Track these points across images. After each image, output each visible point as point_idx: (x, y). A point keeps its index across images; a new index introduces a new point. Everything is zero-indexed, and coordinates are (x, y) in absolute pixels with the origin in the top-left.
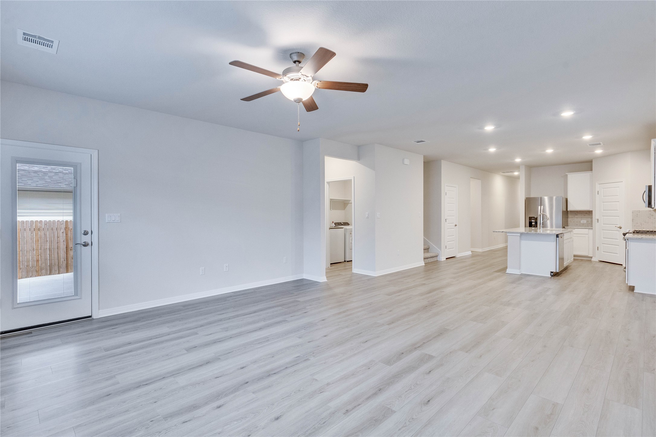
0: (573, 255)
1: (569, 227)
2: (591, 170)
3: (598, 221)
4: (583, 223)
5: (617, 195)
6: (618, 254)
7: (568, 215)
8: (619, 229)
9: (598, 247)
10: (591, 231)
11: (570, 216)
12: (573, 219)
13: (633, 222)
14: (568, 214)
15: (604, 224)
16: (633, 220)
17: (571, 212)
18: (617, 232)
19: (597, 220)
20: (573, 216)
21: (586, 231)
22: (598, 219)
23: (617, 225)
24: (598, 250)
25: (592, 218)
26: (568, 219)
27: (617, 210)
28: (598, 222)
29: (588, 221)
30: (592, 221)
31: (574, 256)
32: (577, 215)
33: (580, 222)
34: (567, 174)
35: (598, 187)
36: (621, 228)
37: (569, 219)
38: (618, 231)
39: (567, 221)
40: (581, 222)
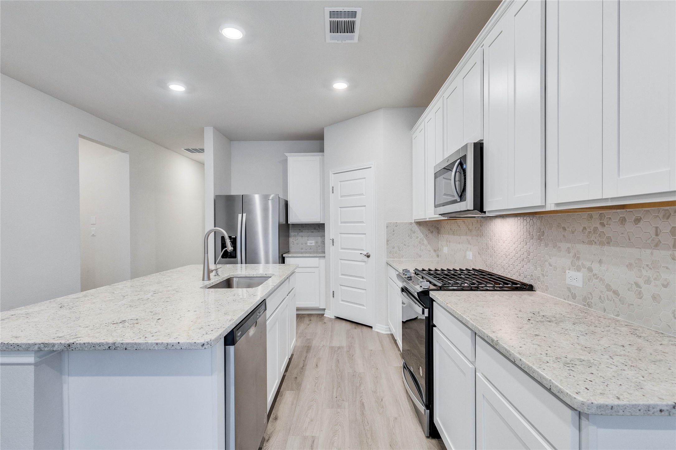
0: (296, 308)
1: (290, 255)
2: (321, 150)
3: (333, 242)
4: (311, 246)
5: (362, 194)
6: (364, 306)
7: (289, 232)
8: (365, 258)
9: (333, 292)
10: (322, 261)
11: (292, 233)
12: (297, 238)
13: (387, 244)
14: (289, 230)
15: (342, 249)
16: (388, 241)
17: (294, 225)
18: (363, 264)
19: (331, 241)
20: (296, 234)
21: (314, 261)
22: (333, 239)
23: (363, 250)
24: (333, 297)
25: (323, 236)
26: (290, 238)
27: (362, 222)
28: (333, 245)
29: (317, 242)
30: (323, 243)
31: (298, 309)
32: (302, 232)
33: (306, 243)
34: (287, 154)
35: (333, 180)
36: (368, 256)
37: (291, 240)
38: (363, 262)
39: (288, 243)
40: (308, 244)
